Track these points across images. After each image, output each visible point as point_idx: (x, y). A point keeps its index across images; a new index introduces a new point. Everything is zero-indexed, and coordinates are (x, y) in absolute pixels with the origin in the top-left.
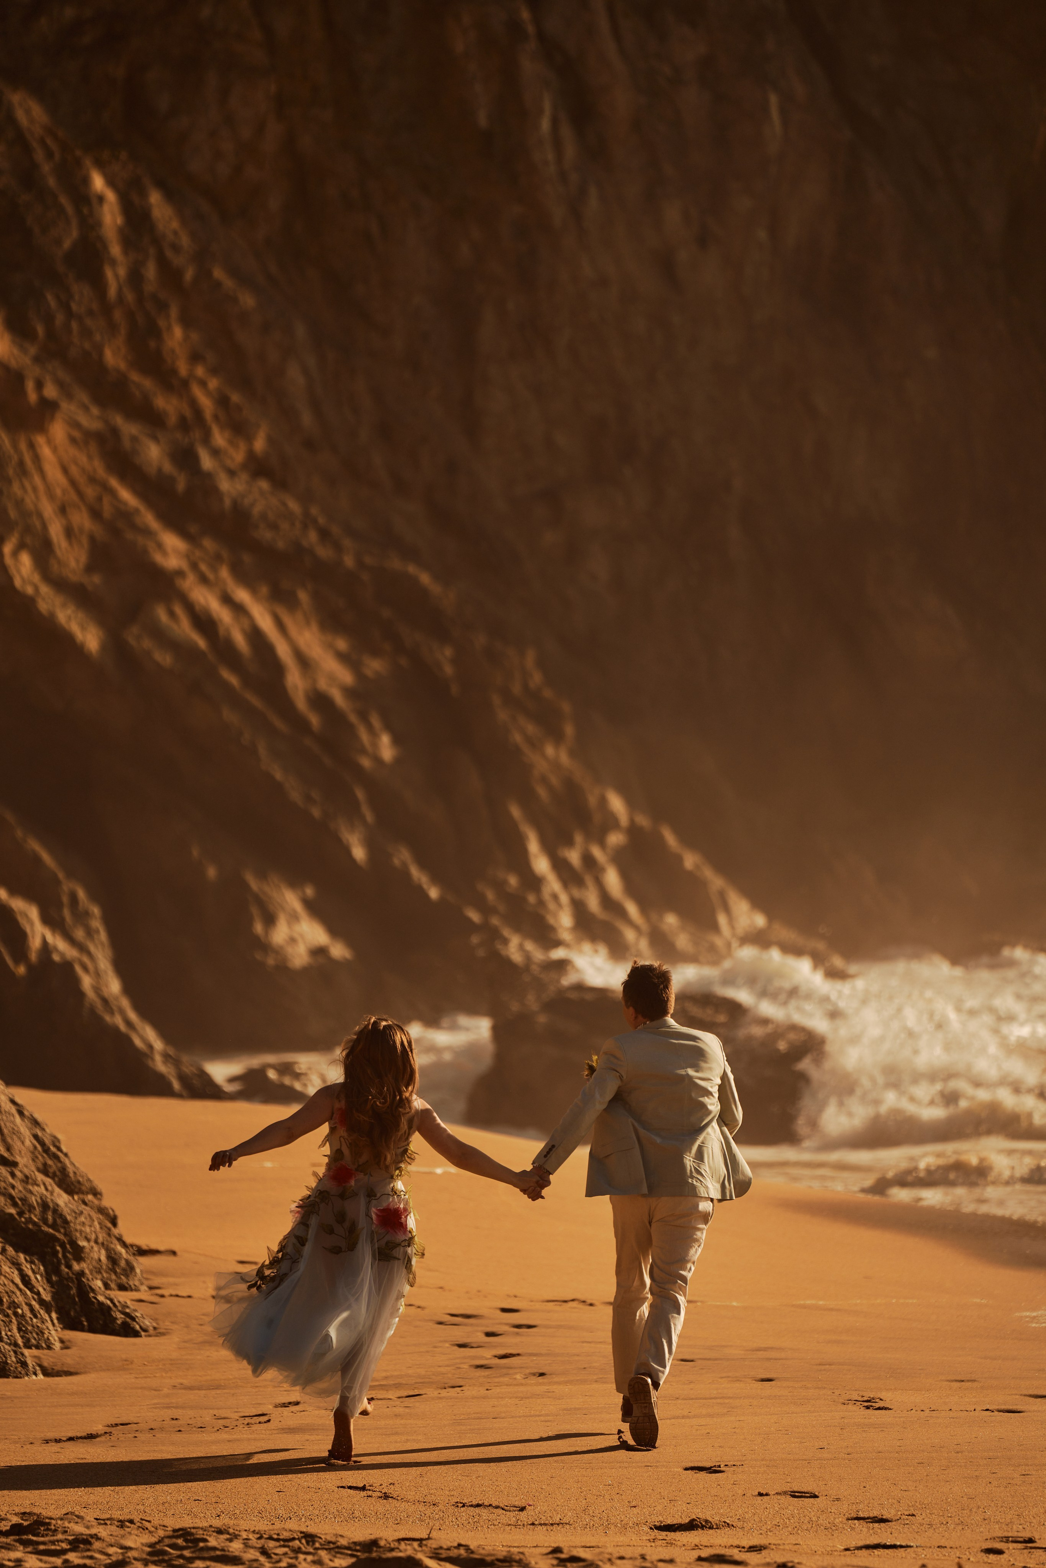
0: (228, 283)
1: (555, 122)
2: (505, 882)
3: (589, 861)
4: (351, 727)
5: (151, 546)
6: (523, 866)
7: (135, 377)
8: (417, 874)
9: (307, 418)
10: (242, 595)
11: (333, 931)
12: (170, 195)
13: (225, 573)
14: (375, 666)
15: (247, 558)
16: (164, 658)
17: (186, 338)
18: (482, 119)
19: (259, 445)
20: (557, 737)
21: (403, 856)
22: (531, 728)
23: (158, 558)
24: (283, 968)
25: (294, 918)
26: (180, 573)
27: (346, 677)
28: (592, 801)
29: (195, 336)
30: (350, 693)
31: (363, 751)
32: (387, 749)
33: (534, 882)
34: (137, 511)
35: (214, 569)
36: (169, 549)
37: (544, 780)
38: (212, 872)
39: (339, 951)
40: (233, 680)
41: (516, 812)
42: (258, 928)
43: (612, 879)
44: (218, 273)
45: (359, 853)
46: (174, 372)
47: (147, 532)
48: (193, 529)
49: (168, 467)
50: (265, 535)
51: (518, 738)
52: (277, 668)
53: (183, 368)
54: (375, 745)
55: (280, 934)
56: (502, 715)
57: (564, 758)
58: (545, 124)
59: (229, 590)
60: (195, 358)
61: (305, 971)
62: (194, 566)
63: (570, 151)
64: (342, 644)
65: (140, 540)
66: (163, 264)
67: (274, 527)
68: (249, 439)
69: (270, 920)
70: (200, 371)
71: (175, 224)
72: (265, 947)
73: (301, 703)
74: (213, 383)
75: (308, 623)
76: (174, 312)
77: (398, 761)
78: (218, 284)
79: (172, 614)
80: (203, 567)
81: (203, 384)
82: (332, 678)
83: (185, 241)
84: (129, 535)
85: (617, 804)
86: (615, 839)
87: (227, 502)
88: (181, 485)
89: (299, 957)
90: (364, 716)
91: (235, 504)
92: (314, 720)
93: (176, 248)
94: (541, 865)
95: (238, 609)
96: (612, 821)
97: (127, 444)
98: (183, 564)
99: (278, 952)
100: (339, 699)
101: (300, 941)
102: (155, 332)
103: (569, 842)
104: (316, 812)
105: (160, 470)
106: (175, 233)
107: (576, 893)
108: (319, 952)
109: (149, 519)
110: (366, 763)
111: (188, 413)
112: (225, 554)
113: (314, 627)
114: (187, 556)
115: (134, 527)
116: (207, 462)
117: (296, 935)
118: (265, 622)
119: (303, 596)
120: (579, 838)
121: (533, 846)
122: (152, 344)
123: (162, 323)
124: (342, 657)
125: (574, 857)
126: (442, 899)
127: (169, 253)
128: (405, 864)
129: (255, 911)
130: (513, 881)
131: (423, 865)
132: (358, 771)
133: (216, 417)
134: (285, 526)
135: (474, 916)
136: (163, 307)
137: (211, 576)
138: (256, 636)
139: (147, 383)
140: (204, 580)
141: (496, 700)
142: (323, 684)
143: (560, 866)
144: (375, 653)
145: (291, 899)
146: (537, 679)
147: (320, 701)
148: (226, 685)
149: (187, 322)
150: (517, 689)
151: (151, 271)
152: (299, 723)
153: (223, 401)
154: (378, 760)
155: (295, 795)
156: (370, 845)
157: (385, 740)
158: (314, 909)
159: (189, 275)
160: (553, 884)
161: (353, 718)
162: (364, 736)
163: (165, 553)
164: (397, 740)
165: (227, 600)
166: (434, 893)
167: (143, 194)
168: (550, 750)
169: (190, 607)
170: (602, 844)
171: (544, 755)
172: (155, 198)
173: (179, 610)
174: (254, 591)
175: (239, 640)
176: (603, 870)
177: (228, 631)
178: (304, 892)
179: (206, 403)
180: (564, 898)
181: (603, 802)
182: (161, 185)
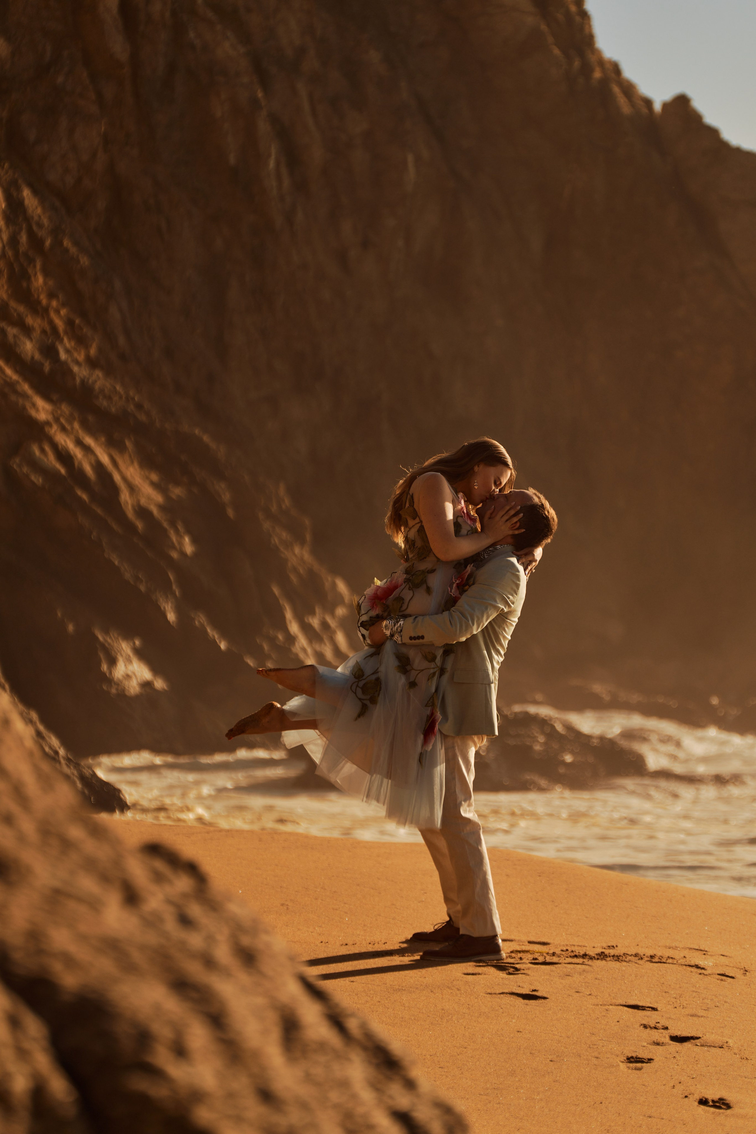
0: (73, 250)
1: (278, 164)
2: (276, 637)
3: (325, 625)
4: (165, 531)
5: (28, 405)
6: (284, 627)
7: (13, 304)
8: (212, 632)
9: (122, 340)
10: (89, 441)
11: (155, 670)
12: (35, 192)
13: (76, 425)
14: (177, 492)
15: (91, 418)
16: (38, 480)
17: (45, 283)
18: (232, 159)
19: (93, 351)
20: (302, 542)
21: (201, 619)
22: (284, 535)
23: (33, 413)
24: (122, 695)
25: (129, 661)
26: (48, 423)
27: (159, 498)
28: (327, 585)
29: (51, 283)
30: (162, 508)
31: (173, 547)
32: (189, 548)
33: (291, 639)
34: (18, 382)
35: (71, 423)
36: (40, 408)
37: (295, 570)
38: (71, 628)
39: (159, 684)
40: (85, 497)
41: (276, 590)
42: (105, 667)
43: (341, 638)
44: (67, 243)
45: (171, 617)
46: (39, 302)
47: (25, 396)
48: (55, 397)
49: (37, 356)
50: (104, 403)
51: (276, 540)
52: (115, 490)
53: (44, 302)
54: (181, 544)
55: (120, 670)
56: (267, 525)
57: (307, 556)
58: (272, 164)
59: (81, 438)
60: (51, 295)
61: (137, 697)
62: (57, 420)
63: (286, 182)
64: (154, 477)
65: (21, 401)
66: (31, 234)
67: (109, 398)
68: (87, 347)
69: (113, 662)
70: (54, 303)
71: (39, 211)
72: (109, 680)
73: (130, 514)
74: (63, 312)
75: (132, 462)
76: (38, 265)
77: (196, 554)
78: (67, 250)
79: (43, 451)
80: (63, 420)
81: (57, 311)
82: (149, 498)
83: (45, 222)
84: (13, 398)
85: (342, 587)
86: (341, 611)
87: (78, 381)
88: (47, 367)
89: (133, 687)
90: (173, 524)
91: (83, 381)
92: (140, 525)
93: (40, 226)
94: (294, 628)
95: (87, 449)
96: (339, 600)
97: (11, 339)
98: (50, 418)
99: (118, 684)
100: (155, 511)
101: (134, 677)
102: (25, 276)
103: (313, 613)
104: (142, 588)
105: (33, 358)
106: (40, 217)
107: (317, 647)
108: (147, 685)
109: (26, 387)
110: (175, 555)
111: (48, 328)
112: (76, 415)
113: (136, 464)
114: (53, 413)
115: (16, 392)
116: (63, 356)
117: (130, 673)
118: (105, 459)
119: (129, 444)
120: (318, 610)
121: (289, 615)
122: (25, 284)
123: (30, 271)
124: (155, 485)
125: (315, 622)
126: (228, 650)
127: (35, 228)
128: (202, 625)
129: (102, 655)
130: (280, 637)
131: (216, 625)
132: (170, 559)
133: (66, 332)
134: (116, 398)
135: (251, 662)
136: (31, 261)
137: (68, 427)
138: (99, 467)
139: (21, 309)
140: (63, 429)
141: (261, 516)
142: (143, 501)
143: (306, 628)
144: (177, 483)
145: (125, 647)
146: (287, 502)
147: (143, 512)
148: (80, 499)
149: (46, 273)
150: (274, 509)
151: (24, 238)
152: (130, 527)
153: (70, 323)
154: (183, 554)
155: (128, 576)
156: (179, 610)
157: (187, 540)
158: (141, 654)
159: (48, 243)
160: (302, 641)
161: (165, 525)
162: (174, 538)
163: (37, 410)
164: (195, 541)
165: (79, 443)
166: (223, 646)
167: (19, 190)
168: (297, 550)
169: (55, 446)
170: (332, 614)
171: (294, 554)
172: (26, 193)
173: (47, 448)
174: (96, 439)
175: (88, 469)
176: (334, 632)
177: (80, 463)
178: (134, 643)
179: (60, 324)
180: (309, 650)
181: (334, 585)
182: (31, 186)
